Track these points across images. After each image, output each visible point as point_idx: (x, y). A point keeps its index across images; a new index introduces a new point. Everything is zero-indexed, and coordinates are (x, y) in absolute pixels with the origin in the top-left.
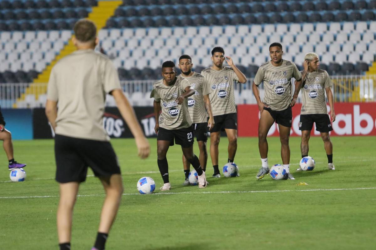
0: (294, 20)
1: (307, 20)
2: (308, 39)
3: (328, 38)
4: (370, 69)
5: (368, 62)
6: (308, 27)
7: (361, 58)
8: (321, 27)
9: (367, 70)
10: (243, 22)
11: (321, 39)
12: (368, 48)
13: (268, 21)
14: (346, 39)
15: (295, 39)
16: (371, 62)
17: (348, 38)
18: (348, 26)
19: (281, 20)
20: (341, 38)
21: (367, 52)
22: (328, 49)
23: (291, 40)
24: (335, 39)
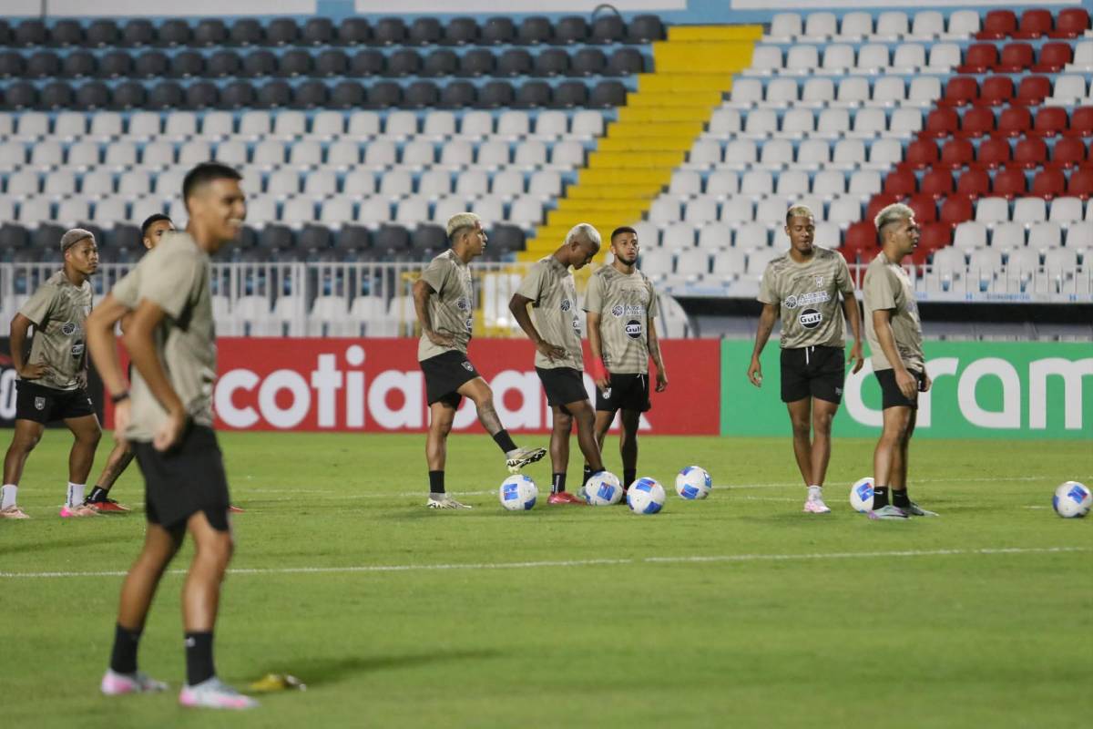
0: (327, 100)
1: (364, 101)
2: (362, 156)
3: (417, 155)
4: (530, 243)
5: (525, 226)
6: (364, 121)
7: (507, 212)
8: (401, 122)
9: (522, 247)
10: (182, 102)
11: (399, 156)
12: (526, 187)
13: (253, 101)
14: (468, 158)
15: (325, 156)
16: (534, 224)
17: (475, 157)
18: (476, 121)
19: (290, 100)
20: (455, 156)
21: (525, 197)
22: (416, 186)
23: (315, 157)
24: (438, 156)
